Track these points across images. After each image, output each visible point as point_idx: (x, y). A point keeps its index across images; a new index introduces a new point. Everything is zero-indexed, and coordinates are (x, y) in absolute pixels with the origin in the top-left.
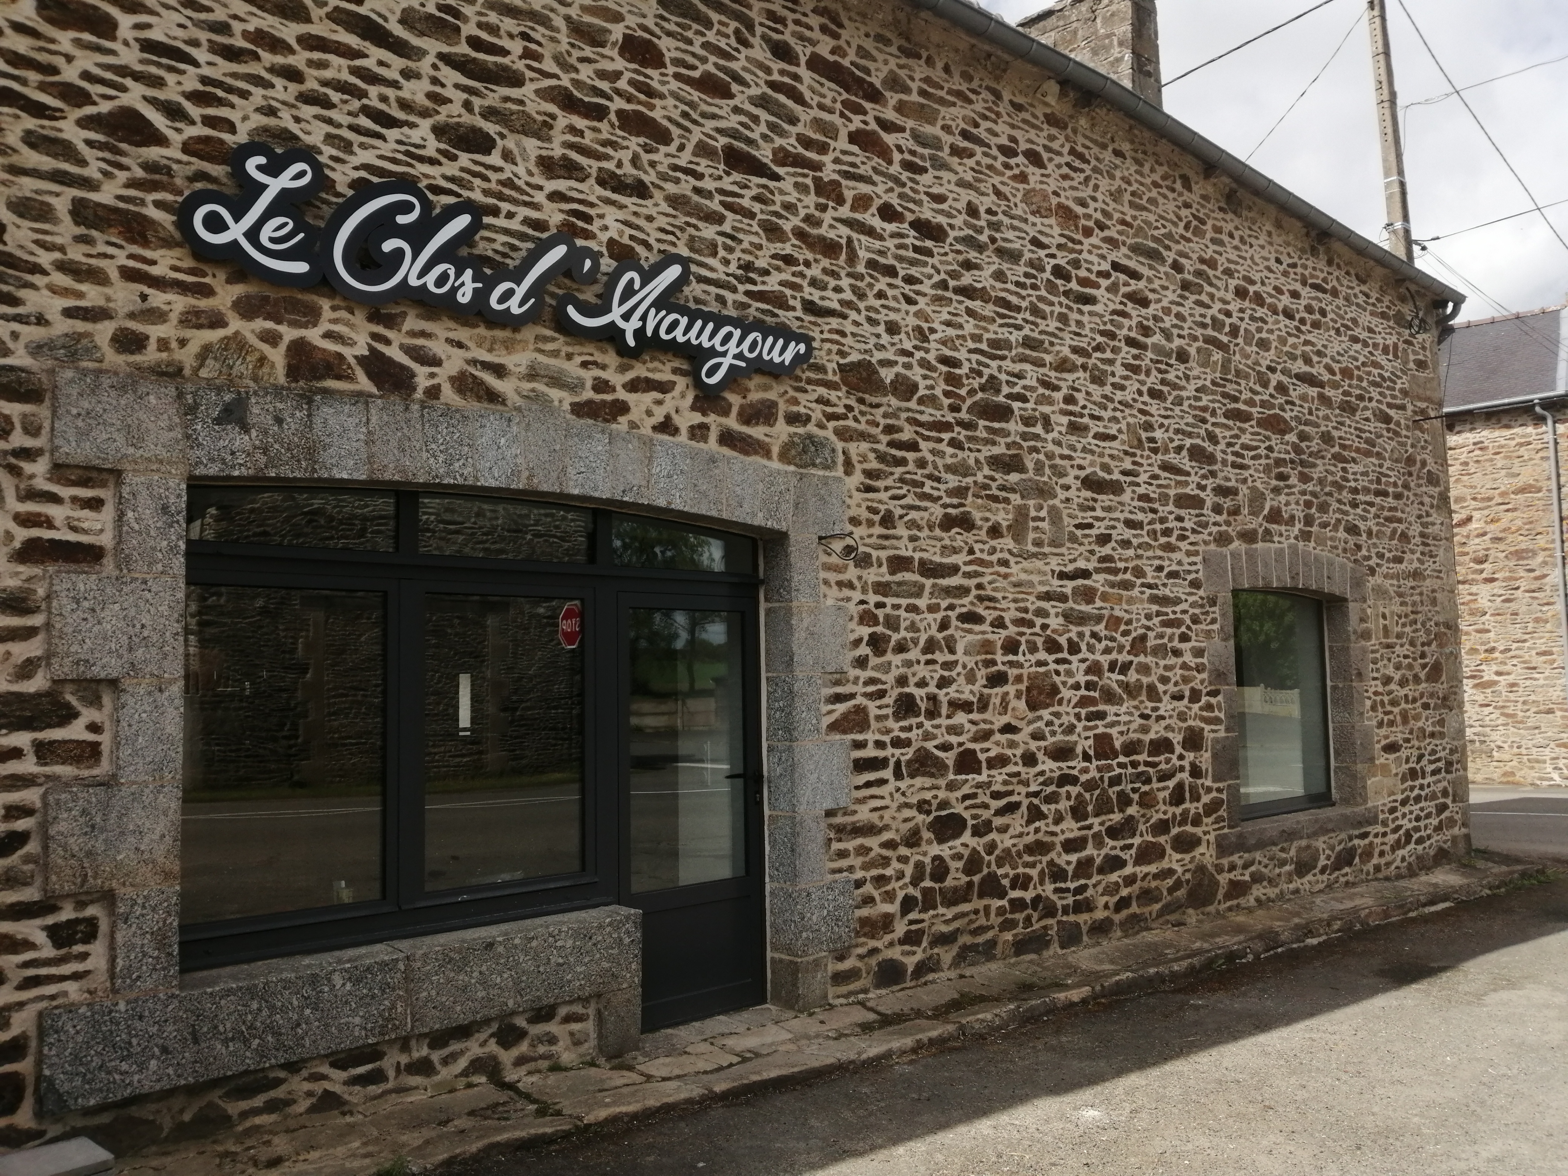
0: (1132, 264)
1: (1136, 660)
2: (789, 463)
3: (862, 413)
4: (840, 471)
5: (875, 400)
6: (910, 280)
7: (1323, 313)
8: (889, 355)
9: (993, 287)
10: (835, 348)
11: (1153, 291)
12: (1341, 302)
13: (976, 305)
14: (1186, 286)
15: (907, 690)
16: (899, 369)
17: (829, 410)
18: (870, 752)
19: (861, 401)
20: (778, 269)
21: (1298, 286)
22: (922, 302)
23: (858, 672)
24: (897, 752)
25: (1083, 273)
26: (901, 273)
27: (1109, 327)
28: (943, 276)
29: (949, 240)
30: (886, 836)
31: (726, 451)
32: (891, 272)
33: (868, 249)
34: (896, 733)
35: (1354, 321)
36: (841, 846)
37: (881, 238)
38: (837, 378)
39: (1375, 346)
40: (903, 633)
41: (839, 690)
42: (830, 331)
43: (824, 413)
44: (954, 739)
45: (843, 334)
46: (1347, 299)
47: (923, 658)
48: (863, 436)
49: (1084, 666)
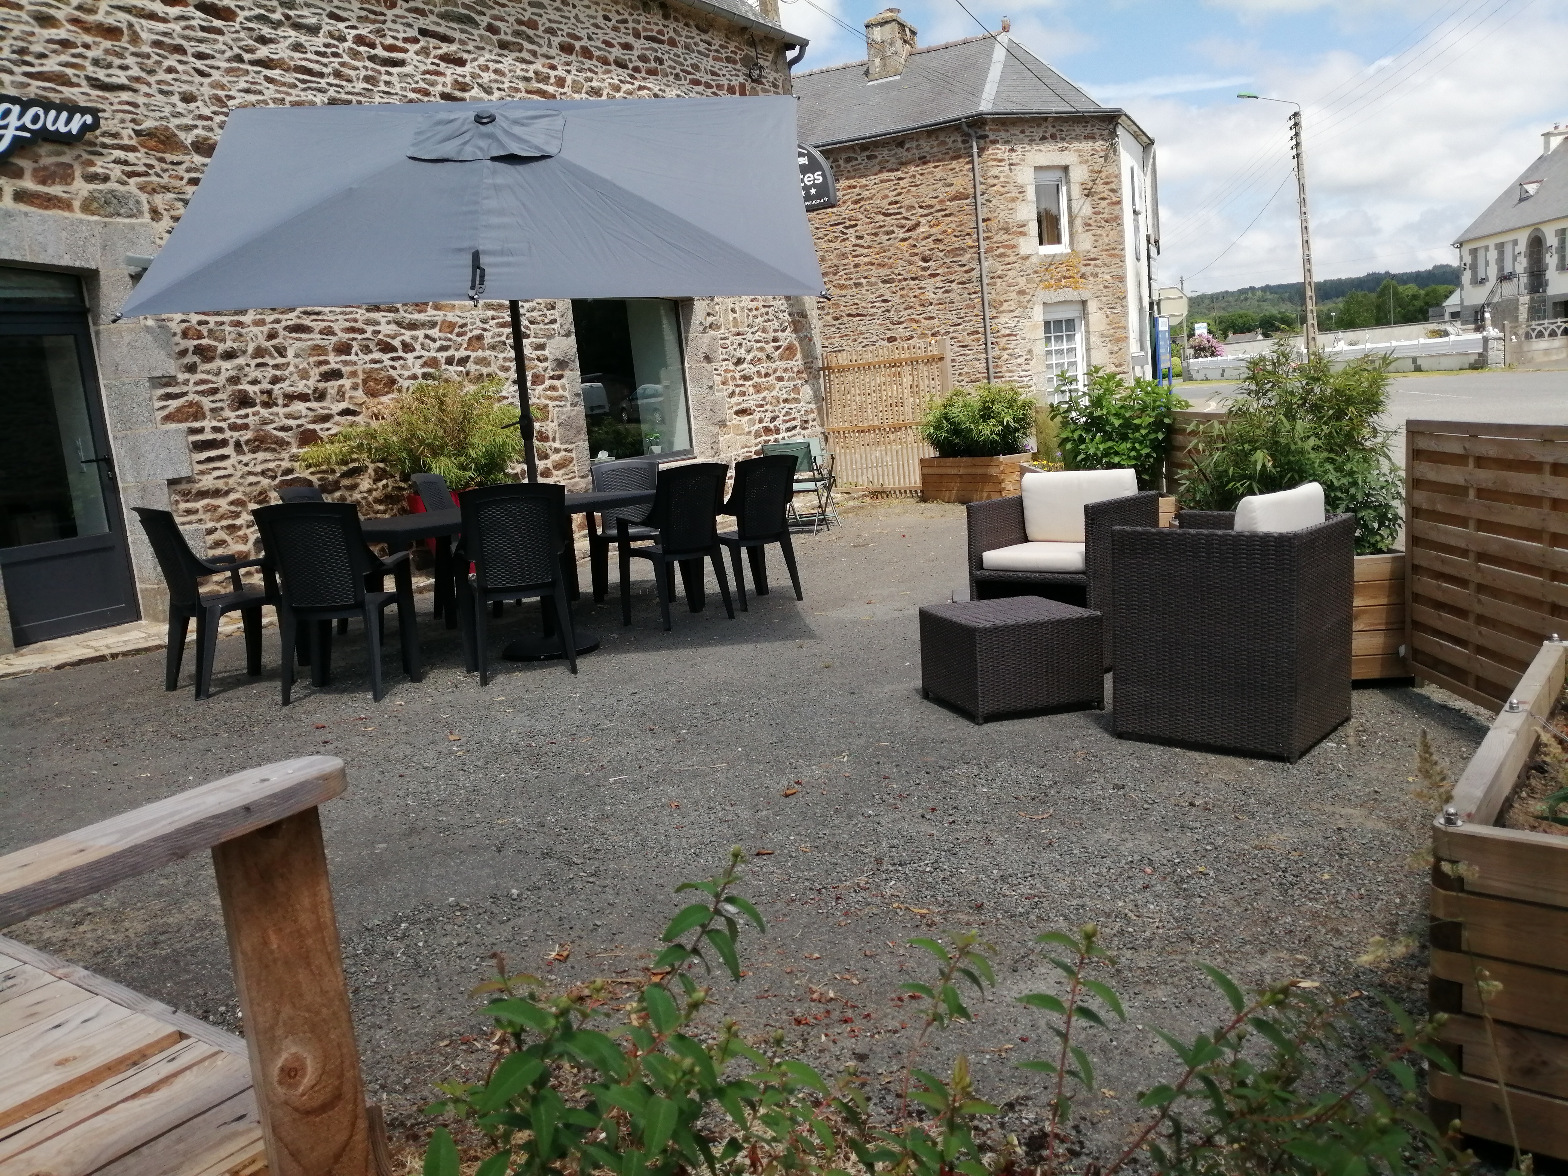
0: (441, 30)
1: (473, 355)
2: (93, 214)
3: (164, 171)
4: (147, 218)
5: (175, 159)
6: (200, 56)
7: (660, 61)
8: (188, 121)
9: (292, 59)
10: (129, 117)
11: (468, 52)
12: (680, 50)
13: (275, 73)
14: (503, 45)
15: (240, 387)
16: (199, 131)
17: (128, 169)
18: (208, 436)
19: (162, 160)
20: (54, 51)
21: (631, 39)
22: (216, 75)
23: (187, 376)
24: (236, 434)
25: (389, 41)
26: (190, 51)
27: (422, 85)
28: (237, 51)
29: (238, 20)
30: (232, 497)
31: (23, 207)
32: (179, 50)
33: (151, 31)
34: (232, 420)
35: (695, 67)
36: (189, 505)
37: (165, 20)
38: (133, 142)
39: (720, 87)
40: (229, 344)
41: (169, 390)
42: (120, 103)
43: (123, 172)
44: (292, 423)
45: (135, 105)
46: (687, 47)
47: (253, 363)
48: (166, 188)
49: (420, 362)
